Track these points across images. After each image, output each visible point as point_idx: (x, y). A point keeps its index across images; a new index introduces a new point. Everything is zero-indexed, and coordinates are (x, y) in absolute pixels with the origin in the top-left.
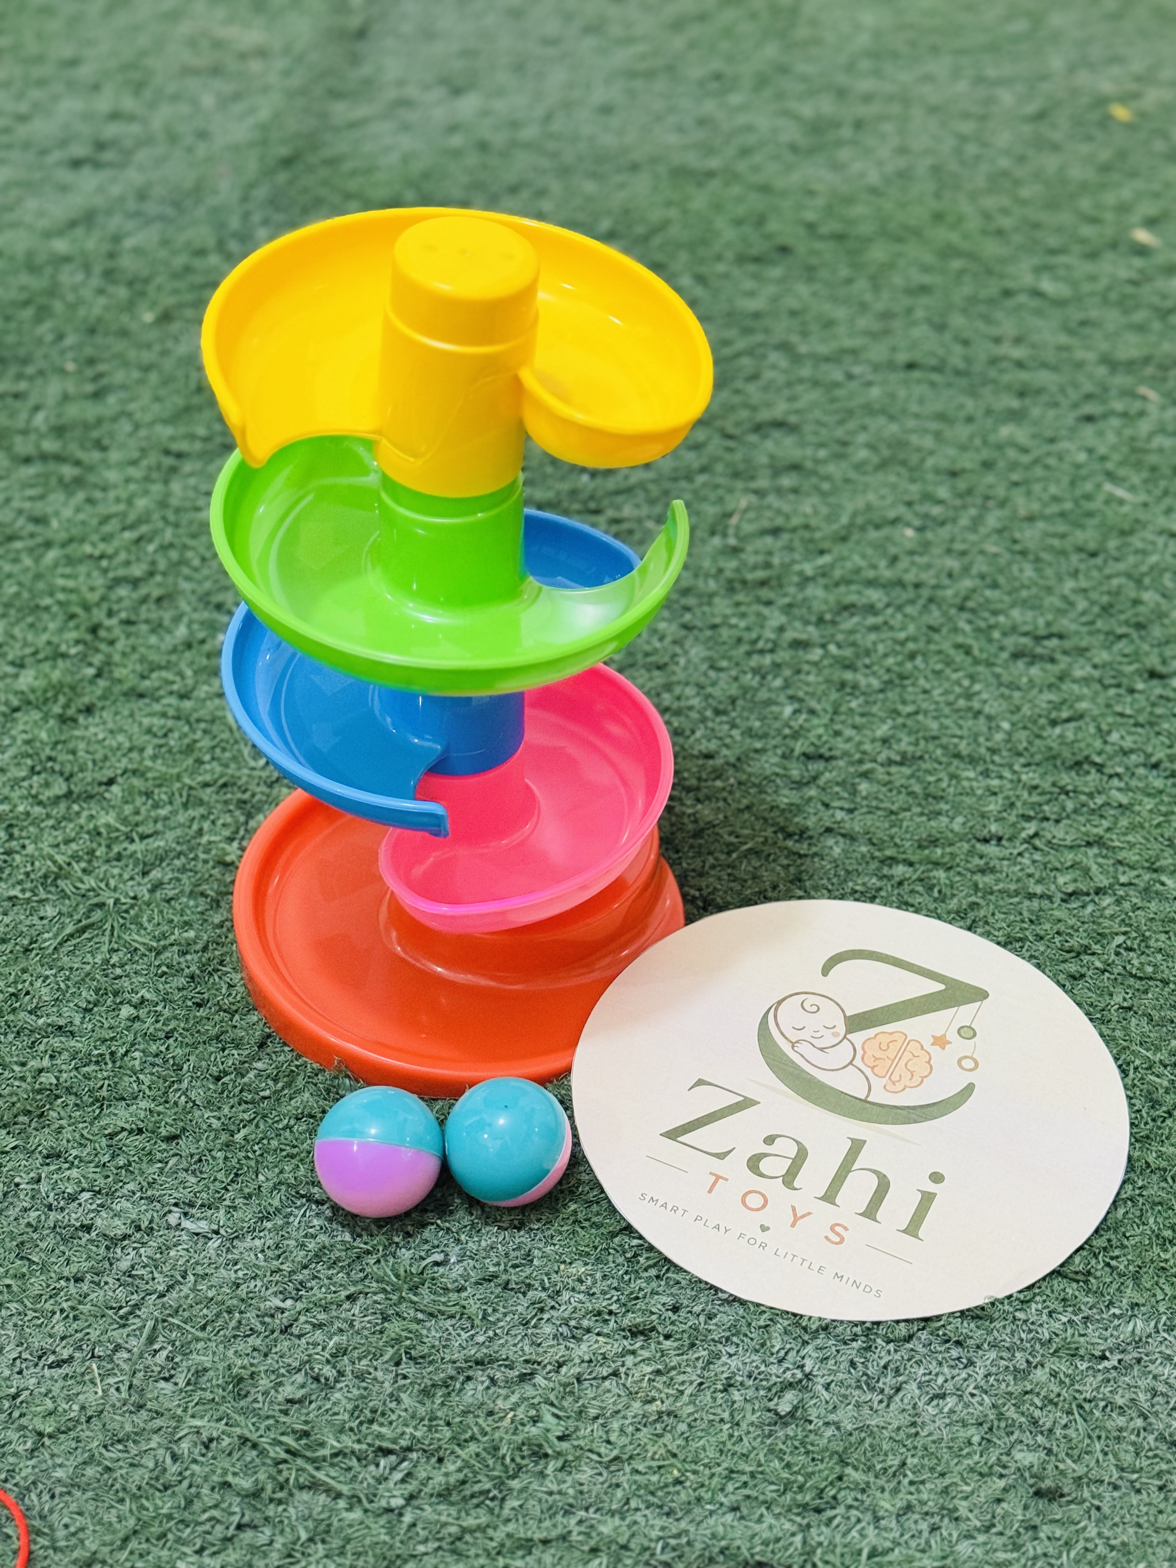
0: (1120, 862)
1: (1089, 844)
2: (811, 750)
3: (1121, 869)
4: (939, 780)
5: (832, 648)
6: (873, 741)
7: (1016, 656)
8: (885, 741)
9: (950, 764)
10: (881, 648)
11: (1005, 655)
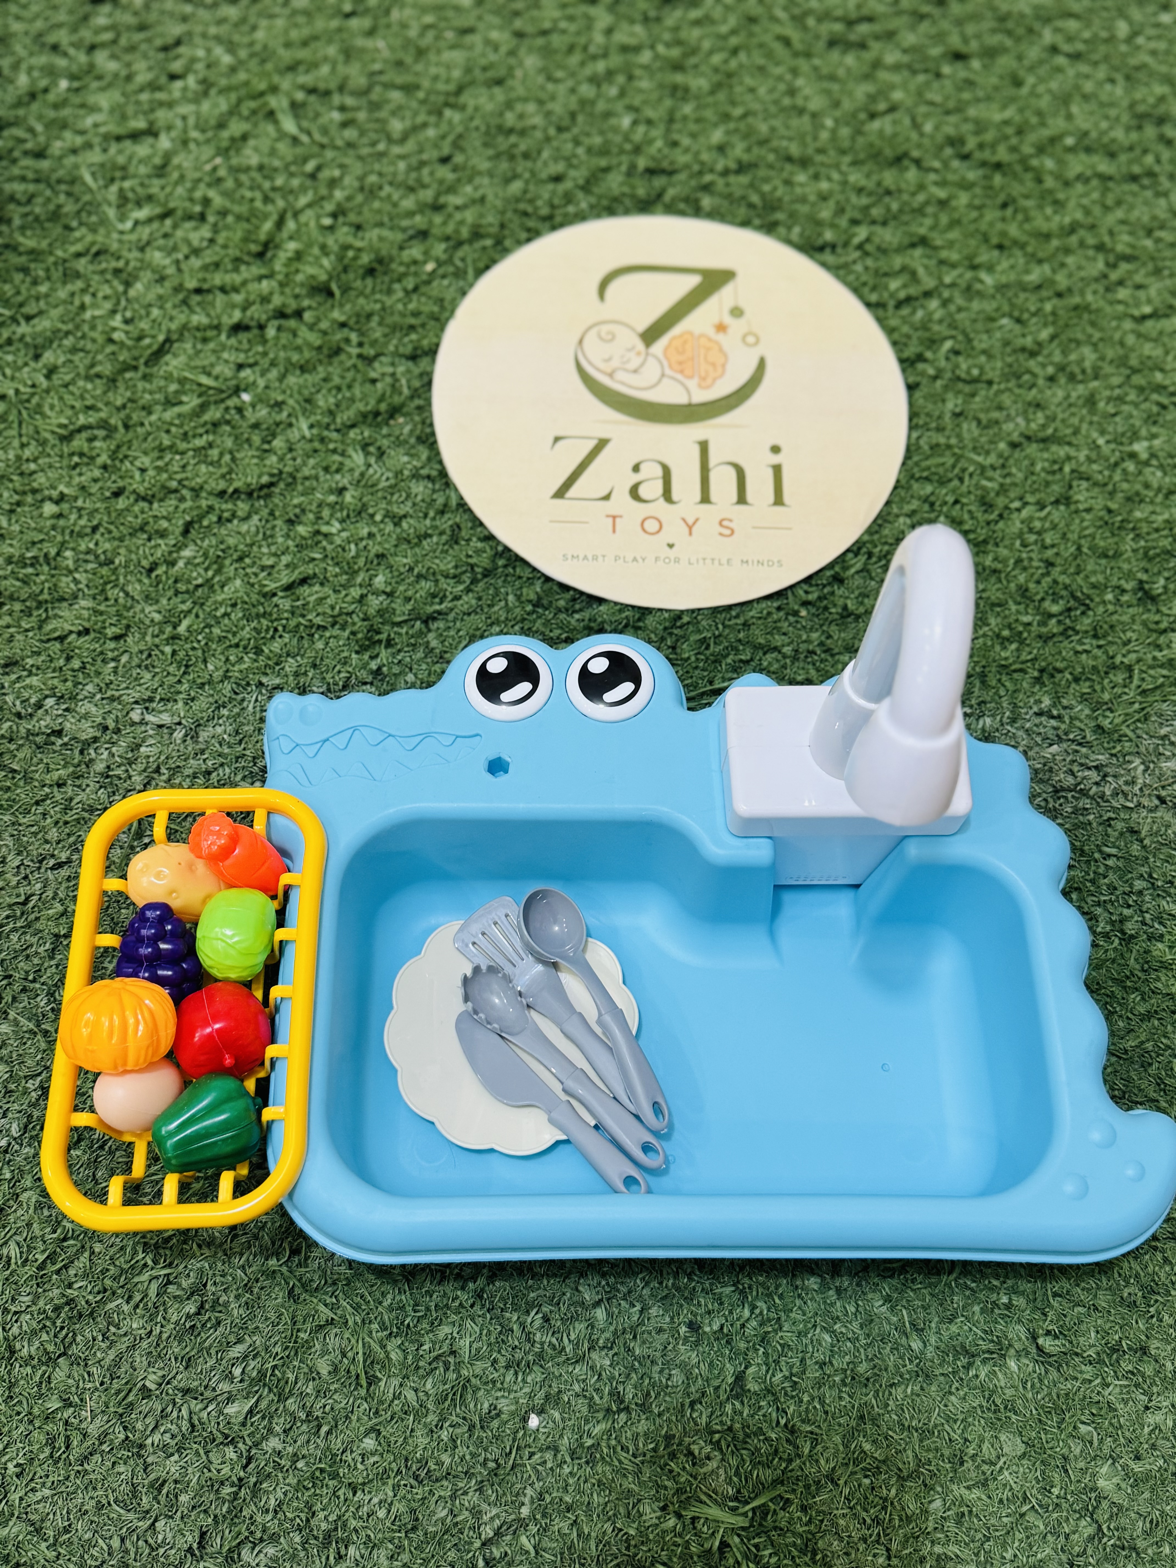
0: (942, 262)
1: (913, 245)
2: (652, 165)
3: (945, 269)
4: (775, 189)
5: (661, 49)
6: (710, 148)
7: (832, 43)
8: (721, 149)
9: (782, 169)
10: (706, 45)
11: (821, 45)
